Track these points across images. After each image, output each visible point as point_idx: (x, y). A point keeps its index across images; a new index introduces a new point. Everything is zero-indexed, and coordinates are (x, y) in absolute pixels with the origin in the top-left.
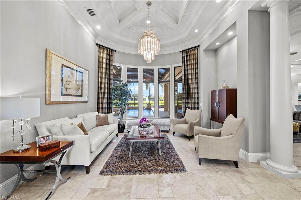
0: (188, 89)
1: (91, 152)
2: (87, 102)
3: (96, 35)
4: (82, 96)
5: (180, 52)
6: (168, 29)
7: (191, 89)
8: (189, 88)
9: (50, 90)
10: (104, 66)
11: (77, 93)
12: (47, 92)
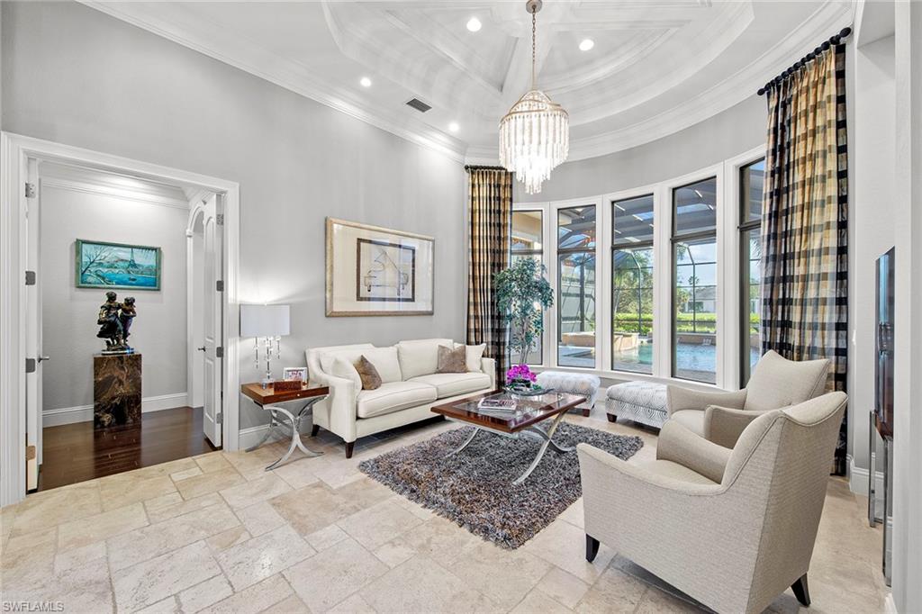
0: (787, 257)
1: (358, 418)
2: (431, 314)
3: (461, 145)
4: (413, 300)
5: (761, 92)
6: (667, 30)
7: (799, 258)
8: (792, 256)
9: (331, 291)
10: (484, 218)
11: (399, 294)
12: (328, 296)
